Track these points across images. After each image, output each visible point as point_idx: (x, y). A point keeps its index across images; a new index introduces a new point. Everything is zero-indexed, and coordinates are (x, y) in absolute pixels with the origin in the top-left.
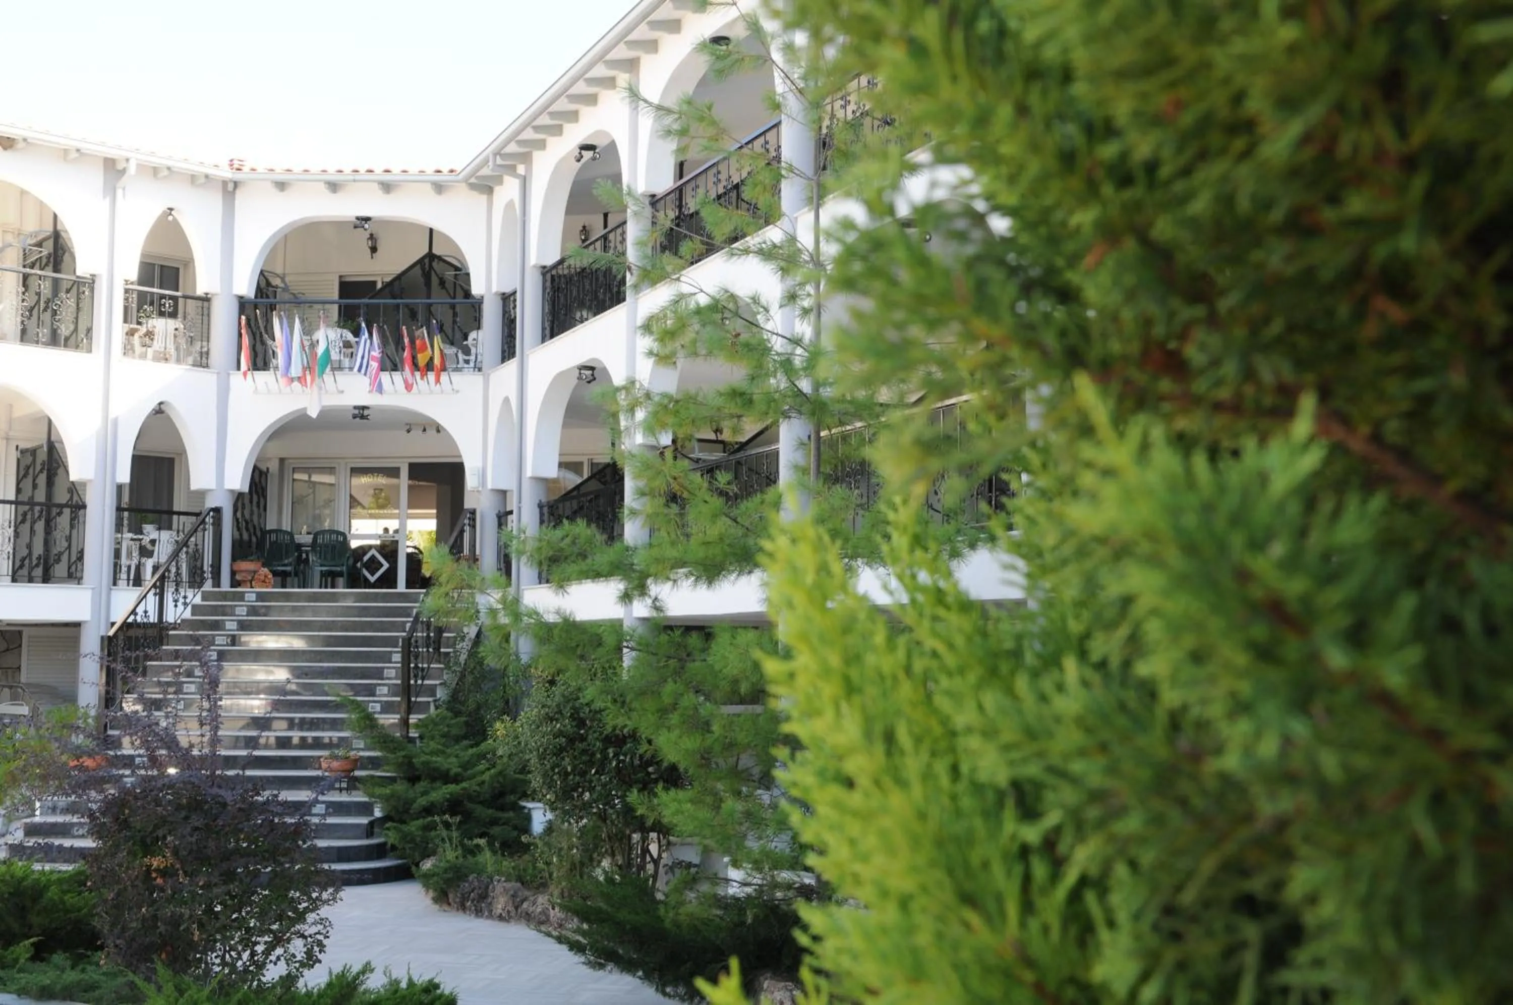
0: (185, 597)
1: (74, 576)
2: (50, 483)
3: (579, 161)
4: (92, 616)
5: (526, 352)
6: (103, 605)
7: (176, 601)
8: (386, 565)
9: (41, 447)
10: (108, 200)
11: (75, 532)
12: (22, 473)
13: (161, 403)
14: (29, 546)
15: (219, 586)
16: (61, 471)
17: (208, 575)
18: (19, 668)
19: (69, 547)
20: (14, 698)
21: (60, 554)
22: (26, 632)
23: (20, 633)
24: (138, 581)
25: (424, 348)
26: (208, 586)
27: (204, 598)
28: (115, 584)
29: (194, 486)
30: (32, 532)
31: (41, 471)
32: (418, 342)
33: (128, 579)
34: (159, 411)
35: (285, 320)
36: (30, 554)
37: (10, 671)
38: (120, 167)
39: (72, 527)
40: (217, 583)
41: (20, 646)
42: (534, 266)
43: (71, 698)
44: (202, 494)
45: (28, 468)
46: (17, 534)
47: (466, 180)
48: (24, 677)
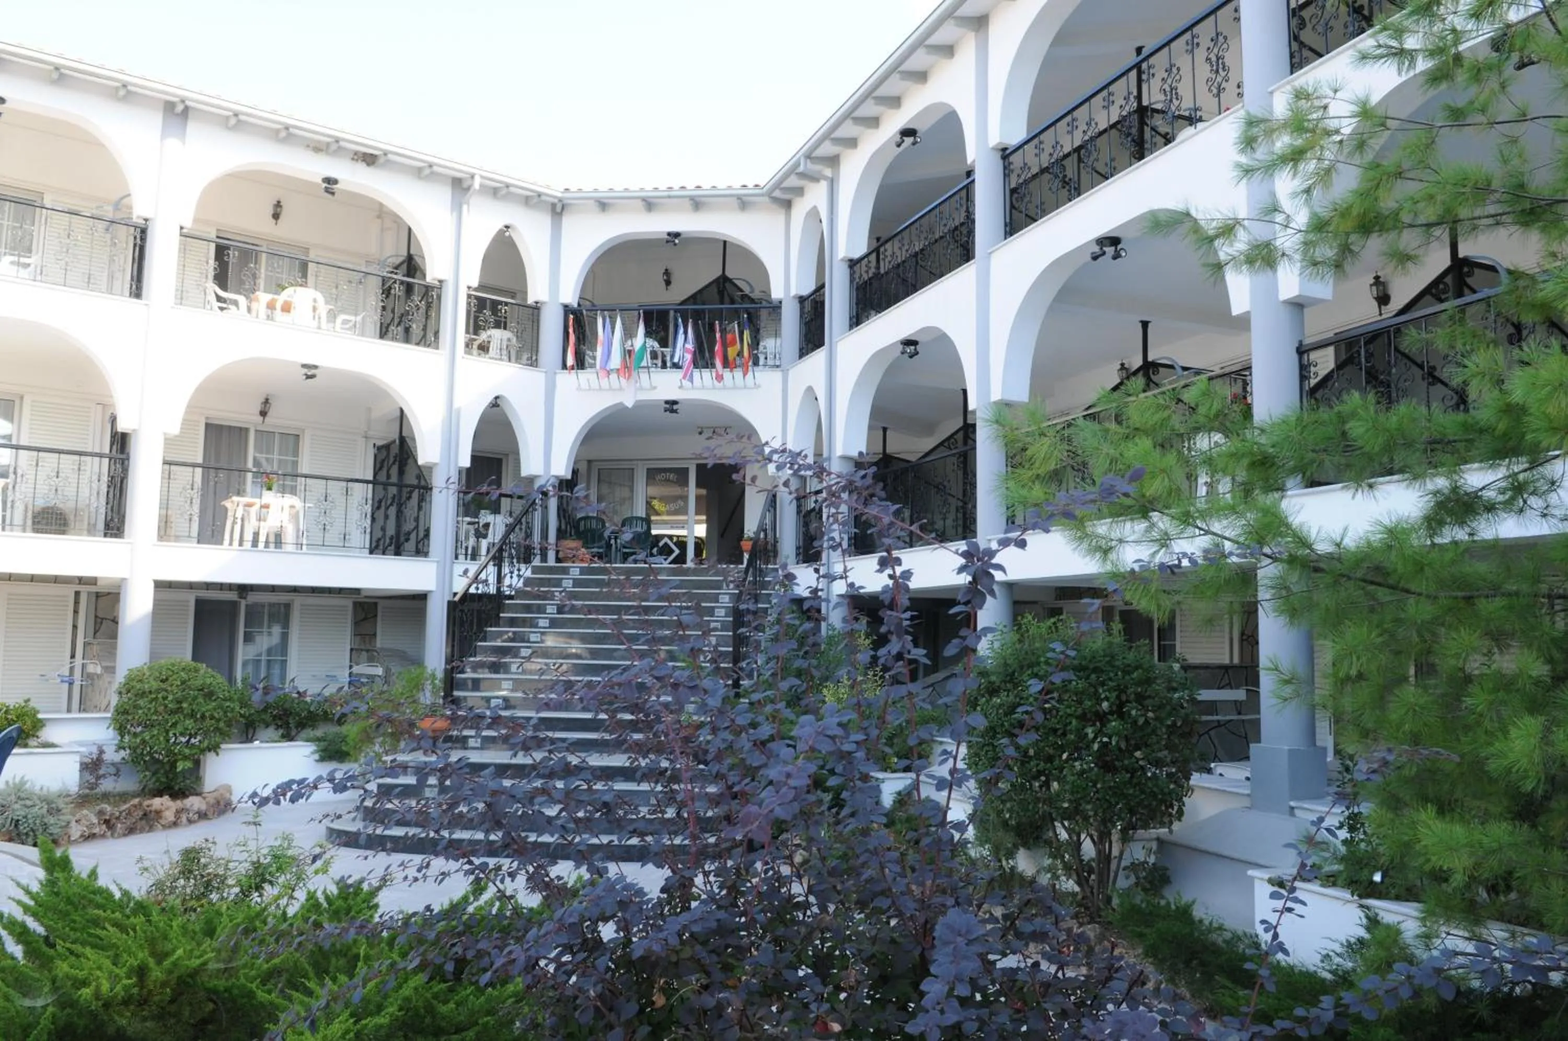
0: (519, 570)
1: (421, 551)
2: (401, 472)
3: (899, 145)
4: (438, 586)
5: (834, 340)
6: (445, 577)
7: (512, 573)
8: (677, 551)
9: (394, 442)
10: (455, 214)
11: (422, 513)
12: (378, 466)
13: (497, 398)
14: (383, 529)
15: (546, 561)
16: (410, 461)
17: (537, 551)
18: (375, 635)
19: (417, 527)
20: (371, 660)
21: (409, 533)
22: (381, 604)
23: (376, 604)
24: (474, 556)
25: (733, 343)
26: (537, 562)
27: (533, 573)
28: (456, 558)
29: (524, 472)
30: (387, 517)
31: (394, 463)
32: (729, 336)
33: (466, 554)
34: (496, 403)
35: (608, 320)
36: (384, 535)
37: (367, 638)
38: (465, 185)
39: (420, 508)
40: (544, 558)
41: (376, 616)
42: (842, 260)
43: (418, 662)
44: (531, 480)
45: (383, 461)
46: (373, 519)
47: (769, 194)
48: (379, 643)
